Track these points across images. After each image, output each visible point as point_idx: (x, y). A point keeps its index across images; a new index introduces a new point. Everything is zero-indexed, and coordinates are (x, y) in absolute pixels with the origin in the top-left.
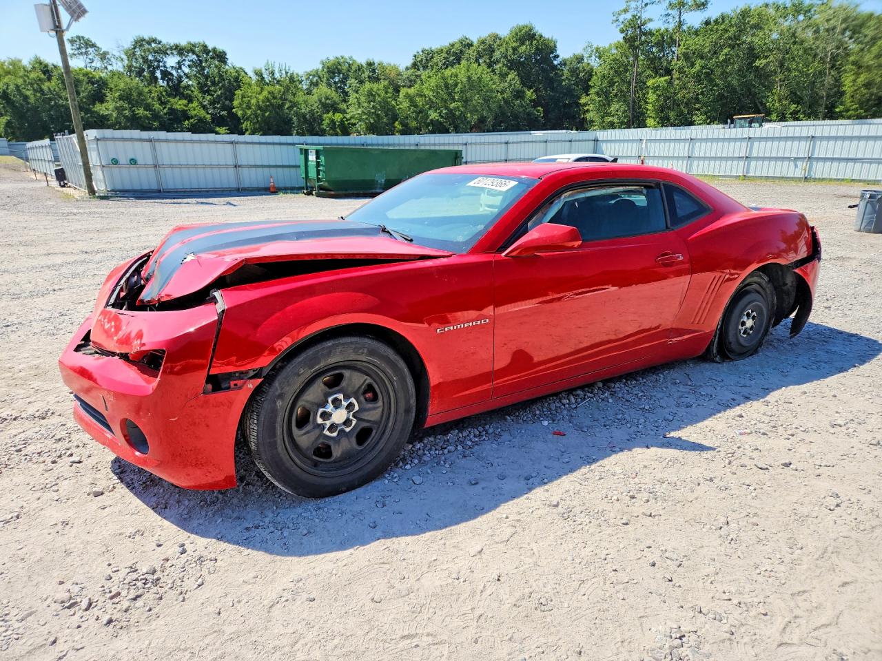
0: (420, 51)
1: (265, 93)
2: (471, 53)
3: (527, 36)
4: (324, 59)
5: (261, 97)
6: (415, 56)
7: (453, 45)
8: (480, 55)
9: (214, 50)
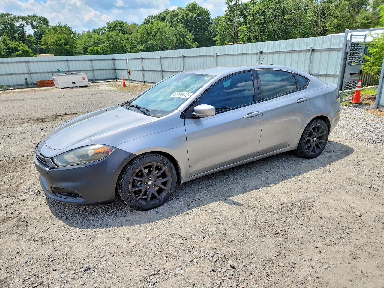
0: (148, 17)
1: (55, 38)
2: (168, 17)
3: (193, 8)
4: (108, 22)
5: (53, 40)
6: (145, 19)
7: (161, 14)
8: (172, 18)
9: (41, 18)
